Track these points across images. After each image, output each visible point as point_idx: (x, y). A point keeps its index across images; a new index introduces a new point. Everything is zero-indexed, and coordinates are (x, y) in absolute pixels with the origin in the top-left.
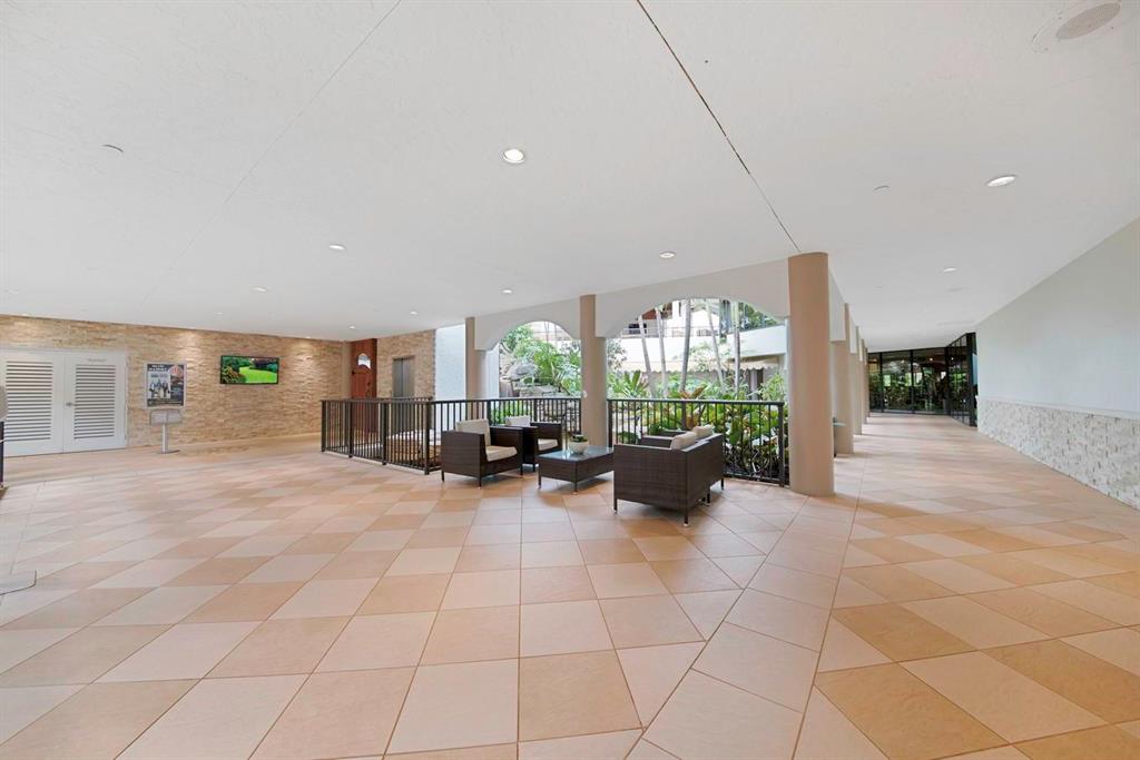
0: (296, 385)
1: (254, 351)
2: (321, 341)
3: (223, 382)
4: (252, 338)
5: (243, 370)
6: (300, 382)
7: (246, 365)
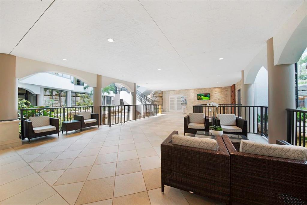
0: (215, 100)
1: (204, 92)
2: (222, 87)
3: (198, 100)
4: (204, 89)
5: (202, 97)
6: (216, 99)
7: (203, 96)
